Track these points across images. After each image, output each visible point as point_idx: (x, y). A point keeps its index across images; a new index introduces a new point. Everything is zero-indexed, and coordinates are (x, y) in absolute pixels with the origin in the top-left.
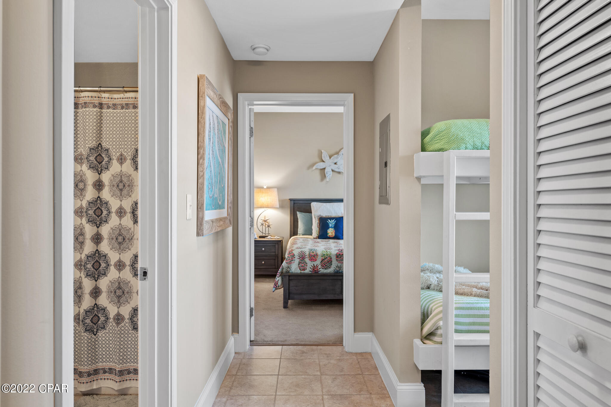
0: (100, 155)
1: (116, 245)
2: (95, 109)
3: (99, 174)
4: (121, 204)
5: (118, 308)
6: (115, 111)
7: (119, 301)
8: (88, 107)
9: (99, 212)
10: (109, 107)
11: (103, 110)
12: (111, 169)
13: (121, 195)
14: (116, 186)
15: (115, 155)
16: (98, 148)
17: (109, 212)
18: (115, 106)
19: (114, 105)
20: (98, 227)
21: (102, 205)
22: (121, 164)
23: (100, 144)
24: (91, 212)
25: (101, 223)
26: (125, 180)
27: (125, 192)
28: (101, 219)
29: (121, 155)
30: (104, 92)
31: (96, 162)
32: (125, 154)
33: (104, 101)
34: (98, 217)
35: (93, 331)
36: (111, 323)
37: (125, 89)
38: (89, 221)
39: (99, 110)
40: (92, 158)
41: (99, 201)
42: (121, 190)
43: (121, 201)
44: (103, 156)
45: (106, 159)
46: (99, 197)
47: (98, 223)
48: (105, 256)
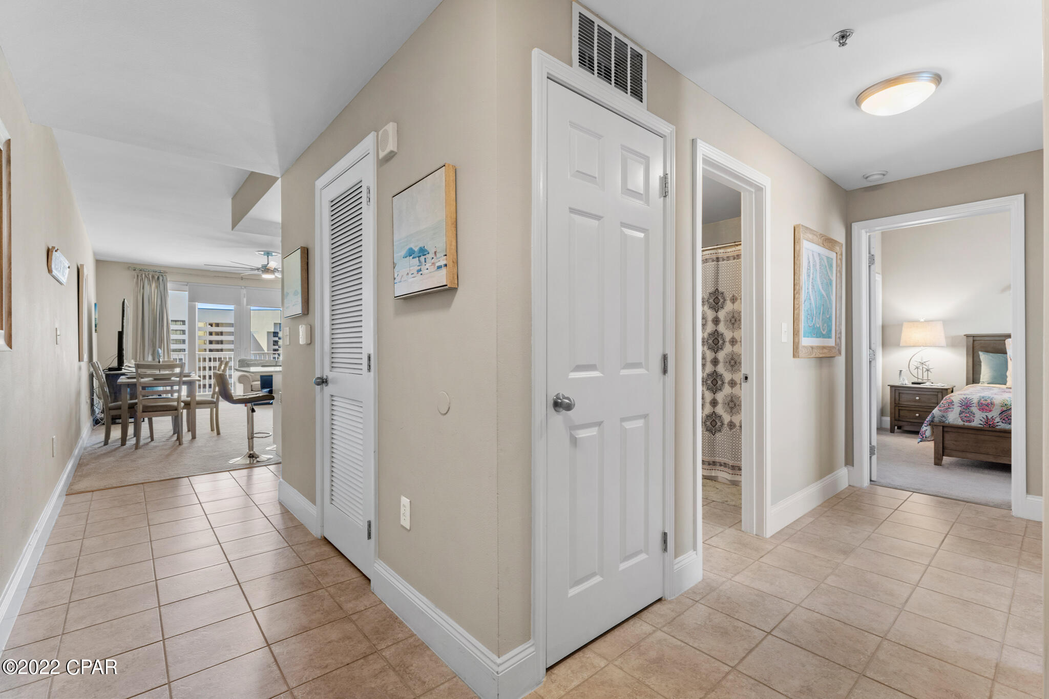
0: (717, 297)
1: (729, 367)
2: (713, 263)
3: (717, 312)
5: (731, 416)
6: (728, 262)
7: (731, 412)
8: (708, 262)
9: (716, 341)
10: (723, 260)
11: (719, 263)
12: (725, 308)
13: (733, 328)
14: (729, 320)
15: (728, 296)
16: (715, 292)
17: (724, 342)
18: (728, 258)
19: (728, 257)
20: (716, 353)
21: (718, 336)
22: (733, 303)
23: (717, 289)
24: (710, 341)
25: (717, 350)
26: (736, 315)
27: (736, 325)
28: (718, 347)
29: (733, 296)
30: (720, 248)
31: (714, 303)
32: (736, 295)
33: (720, 255)
34: (716, 345)
35: (712, 432)
36: (726, 428)
37: (736, 243)
38: (709, 348)
39: (716, 263)
40: (711, 301)
41: (716, 333)
42: (733, 324)
43: (733, 332)
44: (719, 298)
45: (722, 300)
46: (716, 330)
47: (716, 350)
48: (721, 376)
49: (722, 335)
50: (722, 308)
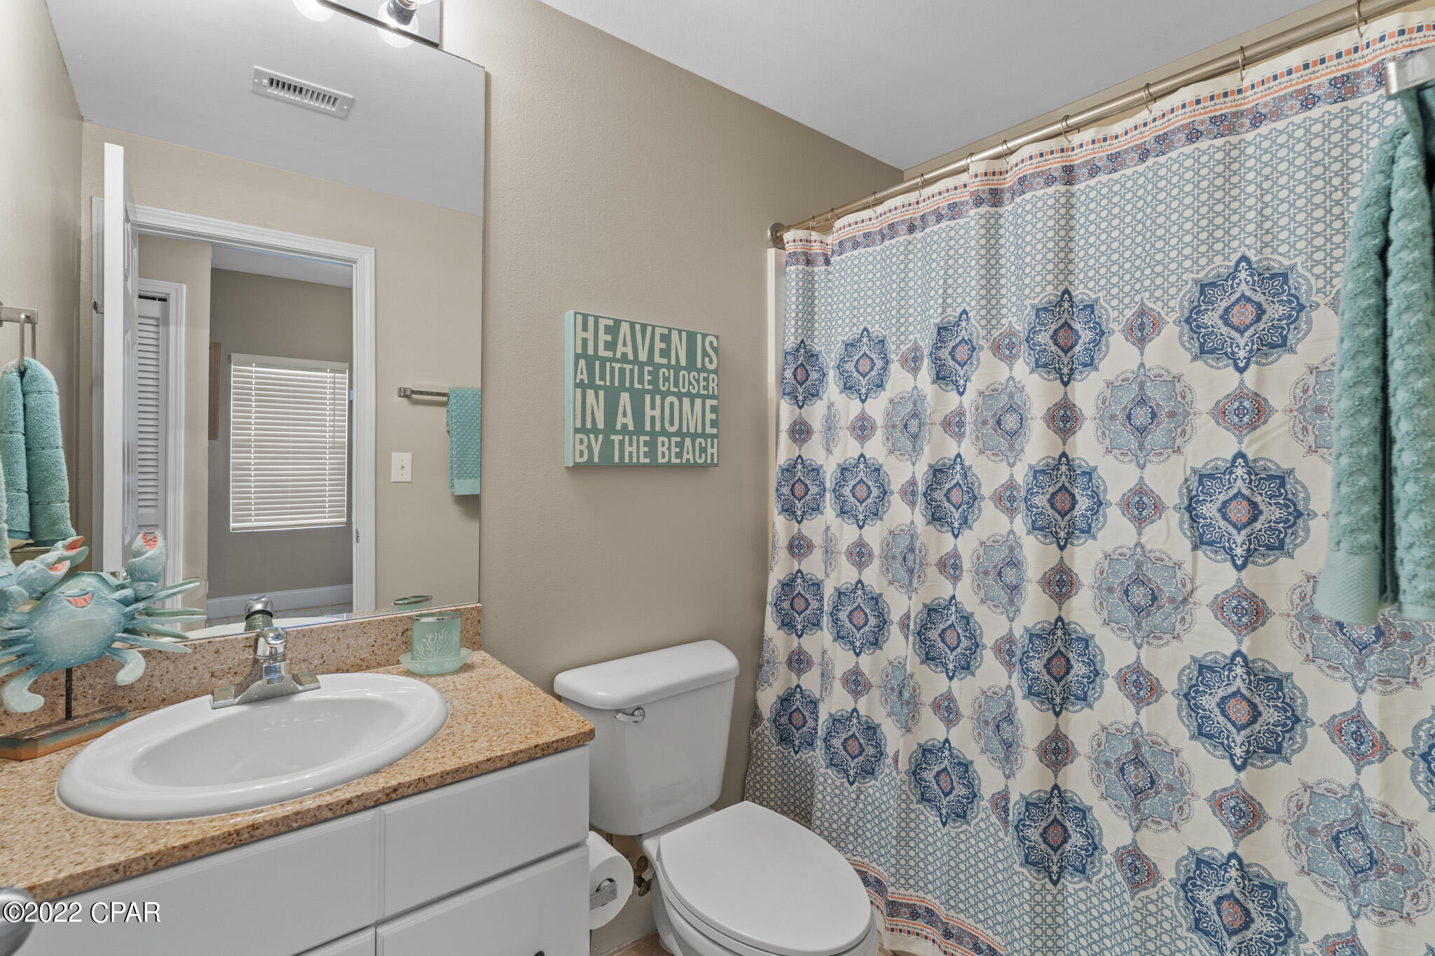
0: (1066, 324)
1: (1124, 612)
2: (1050, 190)
3: (1066, 384)
4: (1142, 478)
5: (1136, 829)
6: (1115, 176)
7: (1136, 808)
8: (1031, 188)
9: (1063, 501)
10: (1094, 171)
11: (1076, 187)
12: (1102, 366)
13: (1141, 447)
14: (1121, 416)
15: (1116, 317)
16: (1059, 304)
17: (1099, 504)
18: (1116, 161)
19: (1113, 157)
20: (1062, 548)
21: (1072, 480)
22: (1141, 342)
23: (1066, 291)
24: (1041, 501)
25: (1070, 535)
26: (1156, 394)
27: (1157, 436)
28: (1072, 523)
29: (1142, 313)
30: (1078, 128)
31: (1054, 348)
32: (1157, 307)
33: (1078, 158)
34: (1063, 516)
35: (1047, 869)
36: (1107, 870)
37: (1152, 90)
38: (1034, 528)
39: (1062, 188)
40: (1044, 338)
41: (1064, 468)
42: (1142, 431)
43: (1142, 467)
44: (1077, 326)
45: (1086, 336)
46: (1064, 455)
47: (1062, 534)
48: (1086, 641)
49: (1089, 474)
50: (1091, 364)
